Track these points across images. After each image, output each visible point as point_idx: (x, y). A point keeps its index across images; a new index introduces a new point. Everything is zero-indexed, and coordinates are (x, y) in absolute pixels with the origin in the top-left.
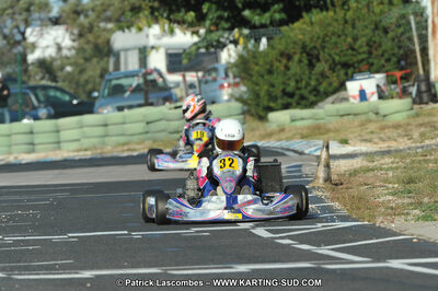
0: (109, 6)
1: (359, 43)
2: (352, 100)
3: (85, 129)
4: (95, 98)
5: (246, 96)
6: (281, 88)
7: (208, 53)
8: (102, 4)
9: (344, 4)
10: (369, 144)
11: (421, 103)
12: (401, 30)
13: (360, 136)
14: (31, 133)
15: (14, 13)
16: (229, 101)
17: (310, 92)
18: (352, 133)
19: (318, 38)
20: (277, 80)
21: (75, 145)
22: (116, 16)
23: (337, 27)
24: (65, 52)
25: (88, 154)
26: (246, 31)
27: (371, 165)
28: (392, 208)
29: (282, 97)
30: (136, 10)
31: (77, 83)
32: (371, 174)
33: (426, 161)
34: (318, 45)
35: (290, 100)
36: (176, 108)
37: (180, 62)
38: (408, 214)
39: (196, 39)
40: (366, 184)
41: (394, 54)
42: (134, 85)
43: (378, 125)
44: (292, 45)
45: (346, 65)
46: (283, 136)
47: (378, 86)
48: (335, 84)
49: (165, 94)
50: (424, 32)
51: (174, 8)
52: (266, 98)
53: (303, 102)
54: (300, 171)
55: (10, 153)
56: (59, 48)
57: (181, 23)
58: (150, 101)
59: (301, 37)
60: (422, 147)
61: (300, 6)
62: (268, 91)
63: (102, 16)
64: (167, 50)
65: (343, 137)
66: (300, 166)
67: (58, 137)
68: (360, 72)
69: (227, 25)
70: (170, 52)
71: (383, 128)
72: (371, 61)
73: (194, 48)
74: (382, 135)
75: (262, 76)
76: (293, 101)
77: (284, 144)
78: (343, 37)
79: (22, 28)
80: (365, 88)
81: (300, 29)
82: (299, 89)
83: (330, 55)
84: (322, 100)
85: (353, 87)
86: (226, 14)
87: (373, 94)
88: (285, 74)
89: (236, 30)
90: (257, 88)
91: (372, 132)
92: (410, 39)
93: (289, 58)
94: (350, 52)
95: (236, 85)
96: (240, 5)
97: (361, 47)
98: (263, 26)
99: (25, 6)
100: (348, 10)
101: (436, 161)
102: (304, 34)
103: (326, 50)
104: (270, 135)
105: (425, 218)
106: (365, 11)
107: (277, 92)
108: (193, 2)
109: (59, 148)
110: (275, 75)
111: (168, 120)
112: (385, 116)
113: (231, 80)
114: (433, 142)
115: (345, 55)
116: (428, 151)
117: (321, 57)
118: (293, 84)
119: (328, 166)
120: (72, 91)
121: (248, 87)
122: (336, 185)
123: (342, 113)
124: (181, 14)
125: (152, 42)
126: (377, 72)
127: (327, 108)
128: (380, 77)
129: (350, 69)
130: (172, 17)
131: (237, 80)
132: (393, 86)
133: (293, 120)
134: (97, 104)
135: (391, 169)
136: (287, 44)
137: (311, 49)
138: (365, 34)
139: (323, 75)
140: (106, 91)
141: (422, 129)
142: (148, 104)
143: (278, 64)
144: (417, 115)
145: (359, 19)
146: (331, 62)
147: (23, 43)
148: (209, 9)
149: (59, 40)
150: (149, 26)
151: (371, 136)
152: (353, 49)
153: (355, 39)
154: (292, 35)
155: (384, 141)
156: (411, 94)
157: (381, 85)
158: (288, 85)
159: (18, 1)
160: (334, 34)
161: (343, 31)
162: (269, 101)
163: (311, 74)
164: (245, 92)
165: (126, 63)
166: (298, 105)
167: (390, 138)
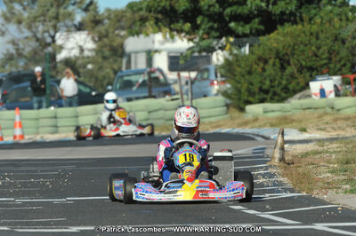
0: (122, 17)
1: (321, 51)
2: (314, 97)
5: (230, 92)
6: (259, 85)
7: (201, 57)
8: (117, 16)
9: (310, 19)
10: (323, 133)
13: (317, 125)
14: (56, 117)
15: (45, 21)
16: (217, 95)
17: (282, 89)
18: (311, 123)
19: (289, 46)
20: (256, 79)
22: (128, 24)
23: (304, 38)
24: (86, 53)
26: (232, 39)
27: (321, 149)
28: (328, 183)
29: (259, 93)
30: (143, 20)
31: (97, 79)
32: (318, 156)
34: (289, 53)
35: (265, 96)
36: (173, 100)
37: (178, 63)
38: (339, 188)
39: (191, 44)
40: (312, 164)
41: (349, 60)
42: (140, 81)
43: (332, 117)
44: (268, 52)
45: (311, 69)
46: (257, 124)
47: (335, 86)
48: (302, 84)
49: (165, 89)
51: (174, 19)
52: (246, 93)
53: (276, 98)
54: (263, 152)
55: (38, 133)
56: (82, 50)
57: (180, 31)
58: (153, 94)
59: (275, 45)
61: (275, 20)
62: (248, 88)
63: (117, 25)
64: (169, 53)
65: (303, 126)
66: (264, 149)
67: (77, 121)
68: (322, 74)
69: (217, 34)
70: (172, 55)
71: (336, 120)
72: (330, 66)
73: (189, 52)
74: (335, 126)
75: (243, 76)
76: (268, 97)
77: (255, 131)
78: (309, 46)
79: (52, 33)
80: (324, 87)
81: (275, 39)
82: (271, 87)
83: (298, 60)
84: (292, 96)
85: (315, 86)
86: (216, 26)
87: (331, 92)
88: (261, 75)
89: (224, 39)
90: (239, 85)
91: (327, 123)
93: (266, 62)
94: (314, 58)
95: (224, 82)
96: (227, 19)
97: (323, 54)
98: (245, 35)
99: (54, 15)
100: (314, 24)
102: (278, 43)
103: (295, 56)
104: (246, 123)
105: (351, 192)
106: (327, 25)
107: (255, 89)
108: (189, 14)
110: (254, 75)
111: (165, 110)
112: (338, 110)
113: (219, 79)
115: (311, 61)
117: (291, 62)
118: (268, 82)
119: (282, 149)
120: (92, 85)
121: (232, 85)
122: (289, 164)
123: (304, 107)
124: (180, 25)
125: (157, 46)
126: (335, 74)
127: (295, 102)
128: (337, 79)
129: (314, 72)
130: (172, 26)
131: (223, 79)
132: (348, 87)
133: (265, 112)
135: (335, 152)
136: (264, 50)
137: (283, 55)
138: (326, 43)
139: (292, 76)
140: (118, 86)
142: (151, 96)
143: (256, 66)
145: (322, 31)
146: (299, 66)
147: (53, 45)
148: (202, 22)
149: (81, 43)
151: (327, 126)
152: (316, 56)
153: (319, 48)
154: (268, 43)
155: (335, 129)
157: (338, 85)
158: (264, 84)
159: (48, 10)
160: (301, 43)
161: (309, 41)
162: (248, 96)
163: (282, 75)
164: (230, 89)
165: (136, 63)
166: (272, 100)
167: (340, 128)
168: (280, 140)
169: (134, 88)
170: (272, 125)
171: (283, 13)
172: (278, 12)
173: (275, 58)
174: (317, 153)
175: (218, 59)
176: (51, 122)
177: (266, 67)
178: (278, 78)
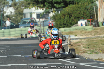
0: (24, 3)
1: (81, 12)
2: (79, 26)
3: (16, 32)
4: (19, 24)
6: (63, 22)
7: (46, 14)
8: (22, 2)
10: (82, 36)
11: (95, 27)
12: (91, 9)
13: (80, 34)
15: (1, 4)
17: (70, 24)
18: (78, 33)
19: (72, 11)
20: (62, 21)
21: (14, 35)
22: (25, 5)
24: (13, 14)
25: (17, 38)
26: (55, 9)
27: (81, 41)
28: (83, 51)
29: (63, 25)
30: (29, 4)
31: (15, 21)
32: (80, 43)
33: (94, 40)
34: (72, 13)
35: (65, 26)
36: (38, 27)
37: (39, 16)
38: (87, 52)
39: (43, 11)
40: (79, 45)
41: (89, 15)
43: (85, 32)
45: (78, 18)
47: (85, 23)
48: (76, 22)
49: (35, 24)
50: (97, 10)
51: (38, 3)
52: (59, 25)
53: (68, 26)
54: (64, 42)
56: (11, 13)
59: (67, 11)
60: (94, 37)
61: (68, 3)
62: (60, 23)
63: (22, 5)
65: (76, 34)
67: (10, 33)
69: (50, 8)
70: (37, 14)
71: (86, 33)
72: (84, 16)
73: (43, 13)
74: (85, 34)
75: (58, 20)
76: (66, 26)
78: (77, 11)
79: (3, 8)
80: (82, 23)
81: (67, 9)
82: (67, 23)
83: (74, 15)
84: (72, 26)
85: (79, 23)
86: (50, 5)
87: (84, 24)
88: (64, 20)
89: (53, 9)
90: (57, 23)
91: (83, 33)
92: (93, 12)
93: (65, 16)
94: (79, 14)
95: (53, 22)
96: (54, 3)
97: (82, 13)
98: (59, 8)
100: (79, 4)
101: (96, 40)
102: (68, 10)
103: (74, 14)
105: (90, 54)
106: (83, 5)
107: (62, 23)
108: (43, 2)
109: (10, 36)
110: (61, 20)
112: (86, 30)
113: (51, 20)
114: (97, 36)
115: (78, 15)
116: (95, 38)
117: (72, 16)
118: (65, 22)
119: (70, 41)
120: (14, 23)
121: (55, 22)
122: (72, 45)
123: (76, 29)
124: (40, 5)
125: (33, 11)
126: (85, 19)
127: (73, 27)
128: (86, 21)
130: (38, 5)
131: (53, 21)
132: (89, 23)
133: (65, 30)
134: (20, 26)
135: (85, 42)
136: (64, 12)
137: (70, 14)
138: (82, 10)
139: (73, 20)
140: (22, 23)
141: (95, 33)
143: (62, 17)
144: (94, 29)
145: (81, 7)
146: (75, 17)
147: (3, 11)
148: (46, 4)
149: (11, 11)
150: (32, 8)
151: (83, 34)
152: (80, 14)
153: (80, 11)
154: (66, 10)
155: (85, 35)
156: (93, 24)
157: (86, 22)
158: (64, 22)
159: (2, 1)
160: (75, 10)
161: (78, 9)
162: (60, 26)
163: (70, 19)
164: (54, 24)
165: (27, 16)
166: (67, 27)
167: (87, 35)
168: (69, 38)
169: (27, 24)
170: (67, 34)
171: (70, 1)
172: (68, 1)
173: (68, 14)
174: (80, 42)
175: (51, 15)
176: (2, 34)
177: (65, 17)
178: (68, 20)
